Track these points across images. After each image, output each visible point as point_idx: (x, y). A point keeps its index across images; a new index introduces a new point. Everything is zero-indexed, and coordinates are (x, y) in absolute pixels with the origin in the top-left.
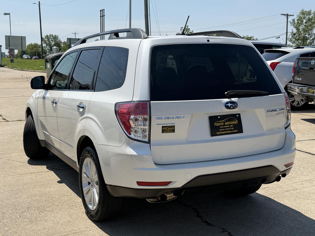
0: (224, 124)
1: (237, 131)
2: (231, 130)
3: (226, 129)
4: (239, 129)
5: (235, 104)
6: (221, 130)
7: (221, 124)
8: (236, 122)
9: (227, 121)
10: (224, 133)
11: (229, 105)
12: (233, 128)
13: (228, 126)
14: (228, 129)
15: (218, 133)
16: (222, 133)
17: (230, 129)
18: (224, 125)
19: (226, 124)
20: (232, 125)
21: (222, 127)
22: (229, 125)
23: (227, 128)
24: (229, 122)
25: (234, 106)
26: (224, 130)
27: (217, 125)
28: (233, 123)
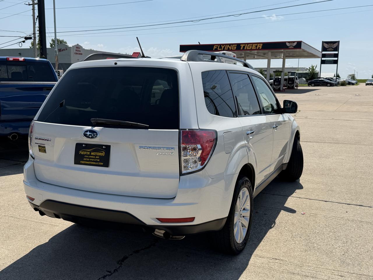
0: (90, 153)
1: (102, 164)
2: (96, 162)
3: (91, 160)
4: (105, 162)
6: (85, 159)
7: (86, 153)
8: (103, 154)
10: (88, 163)
11: (88, 133)
12: (98, 160)
13: (94, 157)
14: (93, 160)
15: (82, 162)
16: (86, 162)
17: (95, 160)
18: (90, 155)
19: (92, 154)
21: (87, 157)
22: (95, 156)
23: (92, 158)
24: (95, 153)
26: (88, 159)
27: (82, 153)
28: (100, 154)
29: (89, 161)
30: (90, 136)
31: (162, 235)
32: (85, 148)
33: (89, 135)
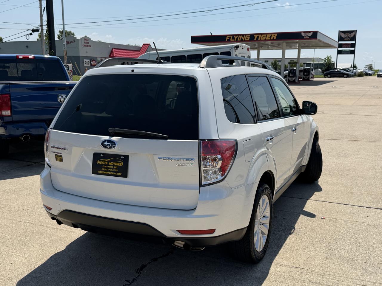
0: (108, 163)
1: (120, 174)
2: (115, 172)
3: (109, 170)
4: (123, 172)
5: (113, 144)
6: (103, 169)
7: (104, 163)
8: (121, 164)
9: (112, 161)
10: (106, 173)
11: (106, 143)
12: (117, 170)
13: (112, 167)
14: (111, 170)
15: (100, 172)
16: (105, 172)
17: (113, 170)
18: (108, 165)
19: (110, 164)
20: (116, 166)
21: (105, 166)
22: (114, 166)
23: (110, 168)
24: (113, 163)
25: (111, 145)
26: (106, 169)
27: (100, 163)
28: (118, 164)
29: (108, 171)
30: (108, 147)
31: (182, 246)
32: (103, 158)
33: (107, 145)
